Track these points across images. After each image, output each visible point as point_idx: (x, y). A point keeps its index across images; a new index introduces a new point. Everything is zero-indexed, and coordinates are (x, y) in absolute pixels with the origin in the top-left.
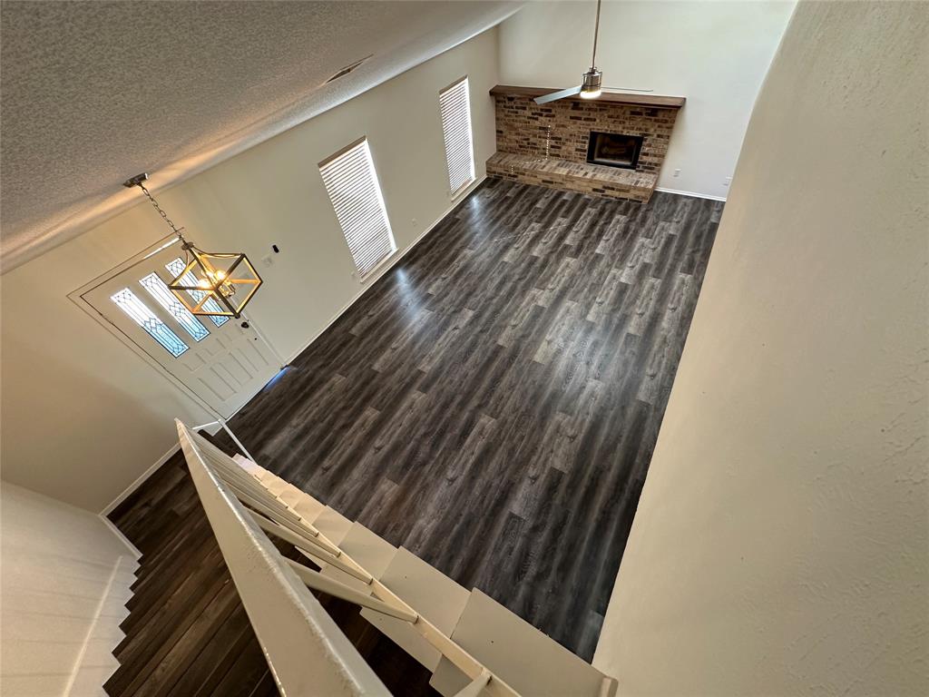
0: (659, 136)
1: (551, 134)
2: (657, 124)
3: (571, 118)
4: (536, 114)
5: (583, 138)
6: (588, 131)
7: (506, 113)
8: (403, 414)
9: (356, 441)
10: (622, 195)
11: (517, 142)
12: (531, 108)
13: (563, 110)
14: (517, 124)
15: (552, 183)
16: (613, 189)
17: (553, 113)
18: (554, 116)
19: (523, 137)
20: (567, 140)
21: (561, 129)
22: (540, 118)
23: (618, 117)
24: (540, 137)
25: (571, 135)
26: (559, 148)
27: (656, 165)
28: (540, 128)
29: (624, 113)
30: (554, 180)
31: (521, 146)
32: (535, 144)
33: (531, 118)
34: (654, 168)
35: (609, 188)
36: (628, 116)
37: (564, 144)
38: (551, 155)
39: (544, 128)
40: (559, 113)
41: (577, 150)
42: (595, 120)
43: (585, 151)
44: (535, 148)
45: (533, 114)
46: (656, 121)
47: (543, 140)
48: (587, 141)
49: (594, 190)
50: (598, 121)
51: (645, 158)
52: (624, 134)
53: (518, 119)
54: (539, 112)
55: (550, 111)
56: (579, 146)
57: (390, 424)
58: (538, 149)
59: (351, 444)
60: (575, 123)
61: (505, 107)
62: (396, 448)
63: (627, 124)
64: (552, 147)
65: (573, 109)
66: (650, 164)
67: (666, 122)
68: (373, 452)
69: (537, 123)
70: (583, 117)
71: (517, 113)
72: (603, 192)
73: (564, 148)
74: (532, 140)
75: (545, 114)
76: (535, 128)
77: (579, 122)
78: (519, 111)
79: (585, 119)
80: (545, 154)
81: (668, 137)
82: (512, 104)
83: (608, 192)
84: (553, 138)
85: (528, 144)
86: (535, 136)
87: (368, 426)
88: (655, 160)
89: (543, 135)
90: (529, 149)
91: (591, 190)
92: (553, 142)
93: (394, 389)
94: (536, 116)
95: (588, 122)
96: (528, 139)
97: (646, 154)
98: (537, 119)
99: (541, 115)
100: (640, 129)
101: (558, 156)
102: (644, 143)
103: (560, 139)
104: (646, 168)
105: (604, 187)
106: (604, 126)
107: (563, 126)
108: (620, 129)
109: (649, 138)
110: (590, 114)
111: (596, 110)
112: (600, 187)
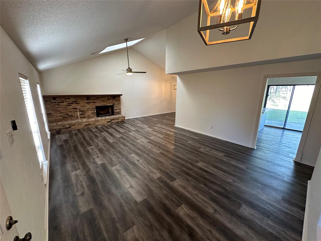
0: (118, 104)
1: (79, 110)
2: (116, 101)
3: (87, 103)
4: (69, 104)
5: (93, 109)
6: (95, 106)
7: (52, 105)
8: (188, 192)
9: (207, 227)
10: (118, 121)
11: (61, 116)
12: (66, 102)
13: (82, 101)
14: (59, 109)
15: (90, 125)
16: (114, 120)
17: (78, 102)
18: (79, 103)
19: (64, 114)
20: (87, 111)
21: (83, 107)
22: (72, 105)
23: (104, 100)
24: (74, 112)
25: (88, 109)
26: (84, 114)
27: (120, 112)
28: (73, 109)
29: (105, 99)
30: (91, 123)
31: (63, 118)
32: (71, 115)
33: (67, 105)
34: (119, 113)
35: (112, 120)
36: (107, 100)
37: (86, 112)
38: (81, 118)
39: (75, 108)
40: (81, 102)
41: (92, 113)
42: (96, 102)
43: (95, 113)
44: (72, 117)
45: (68, 104)
46: (115, 100)
47: (76, 113)
48: (95, 110)
49: (108, 122)
50: (97, 102)
51: (116, 111)
52: (108, 105)
53: (60, 107)
54: (71, 103)
55: (77, 102)
56: (92, 112)
57: (194, 200)
58: (74, 117)
59: (210, 231)
60: (89, 105)
61: (51, 103)
62: (214, 200)
63: (108, 102)
64: (81, 114)
65: (87, 100)
66: (118, 112)
67: (118, 100)
68: (218, 215)
69: (71, 107)
70: (91, 102)
71: (58, 104)
72: (111, 122)
73: (86, 114)
74: (70, 114)
75: (74, 103)
76: (71, 109)
77: (90, 104)
78: (60, 104)
79: (93, 103)
80: (78, 118)
81: (120, 104)
82: (55, 101)
83: (113, 121)
84: (81, 111)
85: (68, 116)
86: (71, 112)
87: (195, 215)
88: (119, 111)
89: (75, 111)
90: (69, 118)
91: (106, 122)
92: (81, 113)
93: (166, 193)
94: (70, 105)
95: (94, 104)
96: (68, 114)
97: (116, 110)
98: (71, 105)
99: (73, 104)
100: (112, 103)
101: (85, 117)
102: (114, 107)
103: (84, 111)
104: (117, 113)
105: (111, 120)
106: (100, 104)
107: (84, 106)
108: (106, 104)
109: (115, 105)
110: (94, 101)
111: (96, 99)
112: (109, 120)
